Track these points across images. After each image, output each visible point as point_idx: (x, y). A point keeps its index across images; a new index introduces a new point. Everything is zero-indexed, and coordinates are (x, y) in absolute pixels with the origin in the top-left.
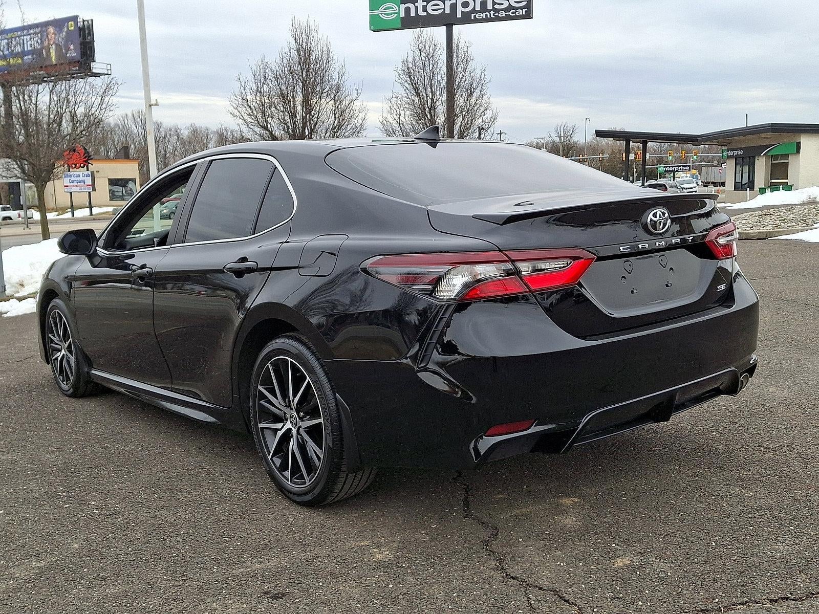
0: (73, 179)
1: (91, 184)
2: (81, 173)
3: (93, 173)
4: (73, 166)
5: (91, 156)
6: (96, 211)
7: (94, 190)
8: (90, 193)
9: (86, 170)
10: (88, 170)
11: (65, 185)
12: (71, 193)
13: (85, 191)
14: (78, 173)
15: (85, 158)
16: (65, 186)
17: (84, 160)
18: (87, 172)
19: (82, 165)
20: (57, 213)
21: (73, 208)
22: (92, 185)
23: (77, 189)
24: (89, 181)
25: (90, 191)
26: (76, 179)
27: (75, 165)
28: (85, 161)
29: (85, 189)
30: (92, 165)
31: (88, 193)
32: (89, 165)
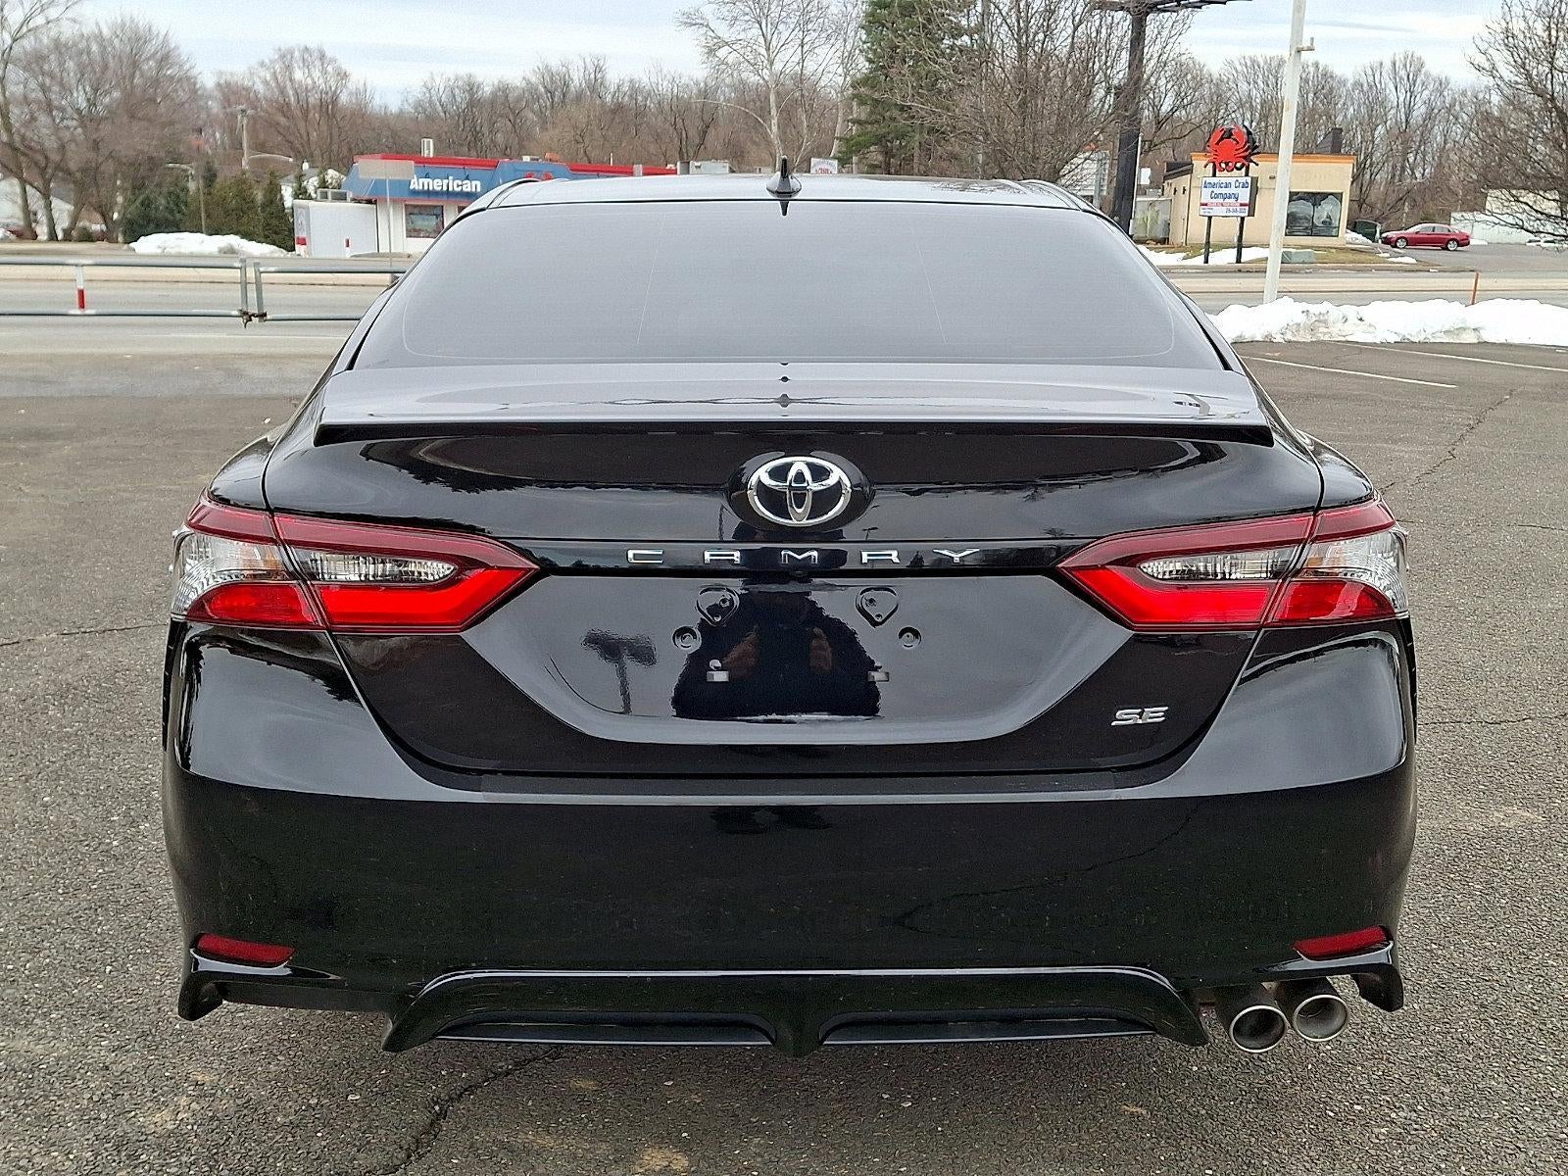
0: (1217, 191)
1: (1247, 202)
2: (1233, 181)
3: (1255, 180)
4: (1223, 165)
5: (1257, 147)
6: (1248, 254)
7: (1251, 214)
8: (1243, 219)
9: (1244, 174)
10: (1247, 175)
11: (1203, 201)
12: (1210, 218)
13: (1235, 214)
14: (1228, 180)
15: (1246, 150)
16: (1202, 205)
17: (1243, 154)
18: (1243, 180)
19: (1238, 165)
20: (1184, 254)
21: (1208, 247)
22: (1249, 205)
23: (1222, 211)
24: (1244, 195)
25: (1242, 215)
26: (1224, 191)
27: (1227, 164)
28: (1245, 158)
29: (1236, 211)
30: (1257, 165)
31: (1239, 219)
32: (1252, 164)
